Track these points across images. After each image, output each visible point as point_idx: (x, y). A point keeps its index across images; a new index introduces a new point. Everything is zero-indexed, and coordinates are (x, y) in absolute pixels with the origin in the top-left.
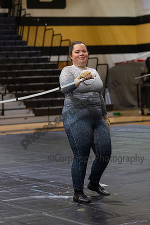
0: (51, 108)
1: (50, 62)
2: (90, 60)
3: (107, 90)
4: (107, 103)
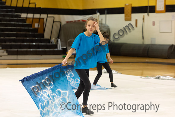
0: (19, 50)
1: (20, 17)
2: (48, 18)
3: (59, 40)
4: (59, 49)
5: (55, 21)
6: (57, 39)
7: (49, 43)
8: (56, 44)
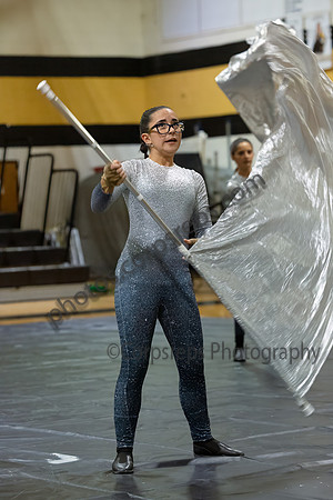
2: (33, 160)
3: (75, 232)
4: (74, 263)
5: (56, 167)
6: (68, 229)
7: (42, 244)
8: (65, 246)
